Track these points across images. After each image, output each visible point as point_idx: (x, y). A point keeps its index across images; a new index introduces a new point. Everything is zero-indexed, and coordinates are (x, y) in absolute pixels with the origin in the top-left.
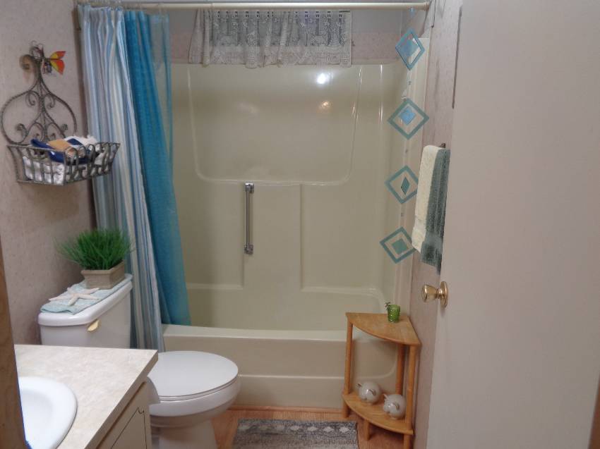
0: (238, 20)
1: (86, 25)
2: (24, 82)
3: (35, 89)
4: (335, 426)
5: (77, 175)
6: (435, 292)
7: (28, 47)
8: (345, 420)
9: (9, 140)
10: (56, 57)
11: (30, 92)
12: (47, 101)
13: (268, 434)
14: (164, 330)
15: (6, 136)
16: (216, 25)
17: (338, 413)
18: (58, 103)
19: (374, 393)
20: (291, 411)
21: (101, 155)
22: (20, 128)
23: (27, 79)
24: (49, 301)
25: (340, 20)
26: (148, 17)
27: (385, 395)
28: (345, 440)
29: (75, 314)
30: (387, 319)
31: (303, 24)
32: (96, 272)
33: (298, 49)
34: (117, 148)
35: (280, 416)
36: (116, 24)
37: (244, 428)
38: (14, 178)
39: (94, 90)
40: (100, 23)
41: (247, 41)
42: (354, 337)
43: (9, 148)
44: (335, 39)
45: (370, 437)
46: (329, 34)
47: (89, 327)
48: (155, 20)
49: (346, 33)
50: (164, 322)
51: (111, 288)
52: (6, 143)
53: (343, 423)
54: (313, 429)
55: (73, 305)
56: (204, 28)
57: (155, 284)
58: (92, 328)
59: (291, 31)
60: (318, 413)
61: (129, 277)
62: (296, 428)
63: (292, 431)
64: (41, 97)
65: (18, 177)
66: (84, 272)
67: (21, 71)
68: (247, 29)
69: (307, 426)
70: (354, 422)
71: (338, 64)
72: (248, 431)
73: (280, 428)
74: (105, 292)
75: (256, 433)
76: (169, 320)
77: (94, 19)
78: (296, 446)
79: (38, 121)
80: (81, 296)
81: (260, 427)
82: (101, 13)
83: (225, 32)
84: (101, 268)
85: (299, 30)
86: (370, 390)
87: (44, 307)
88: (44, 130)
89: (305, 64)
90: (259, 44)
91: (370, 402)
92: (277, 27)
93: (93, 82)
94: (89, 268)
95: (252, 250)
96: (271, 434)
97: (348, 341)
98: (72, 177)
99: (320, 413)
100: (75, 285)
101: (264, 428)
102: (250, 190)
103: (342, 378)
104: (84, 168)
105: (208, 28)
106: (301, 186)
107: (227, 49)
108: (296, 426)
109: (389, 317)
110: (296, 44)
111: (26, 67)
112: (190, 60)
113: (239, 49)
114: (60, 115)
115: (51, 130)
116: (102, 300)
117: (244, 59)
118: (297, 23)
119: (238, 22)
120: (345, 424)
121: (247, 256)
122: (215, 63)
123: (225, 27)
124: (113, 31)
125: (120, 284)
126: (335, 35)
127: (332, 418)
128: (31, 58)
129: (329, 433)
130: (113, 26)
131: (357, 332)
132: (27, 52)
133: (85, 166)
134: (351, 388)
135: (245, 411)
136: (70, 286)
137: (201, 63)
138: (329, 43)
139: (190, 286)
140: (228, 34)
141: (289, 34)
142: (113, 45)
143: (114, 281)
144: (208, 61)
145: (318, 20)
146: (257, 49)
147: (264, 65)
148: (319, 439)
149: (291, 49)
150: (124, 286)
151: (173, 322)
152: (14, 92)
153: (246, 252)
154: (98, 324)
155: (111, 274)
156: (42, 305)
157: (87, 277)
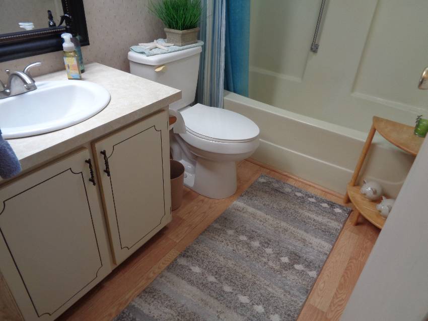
4: (332, 205)
8: (343, 204)
13: (276, 190)
14: (225, 95)
17: (340, 198)
19: (375, 192)
20: (302, 182)
24: (138, 45)
27: (384, 198)
28: (334, 217)
29: (148, 56)
30: (413, 131)
32: (173, 30)
35: (293, 183)
37: (262, 180)
42: (375, 140)
45: (357, 224)
47: (157, 68)
50: (227, 87)
51: (182, 46)
53: (340, 206)
54: (313, 200)
57: (223, 54)
58: (158, 70)
60: (324, 191)
61: (201, 43)
62: (299, 194)
63: (296, 196)
66: (166, 29)
69: (310, 197)
70: (350, 209)
72: (263, 183)
73: (288, 190)
74: (178, 48)
75: (268, 186)
76: (232, 89)
78: (292, 206)
80: (159, 46)
81: (273, 184)
84: (177, 29)
86: (372, 189)
87: (133, 47)
91: (369, 198)
94: (170, 27)
95: (317, 48)
96: (279, 191)
97: (366, 142)
99: (326, 192)
101: (276, 185)
103: (353, 172)
108: (300, 194)
109: (416, 130)
116: (171, 52)
120: (341, 207)
121: (312, 53)
125: (194, 45)
127: (333, 199)
129: (324, 208)
131: (378, 138)
134: (357, 182)
135: (268, 171)
136: (157, 39)
139: (251, 68)
143: (185, 41)
148: (313, 208)
150: (195, 48)
151: (235, 92)
153: (312, 49)
154: (163, 68)
155: (183, 35)
156: (132, 45)
157: (167, 34)
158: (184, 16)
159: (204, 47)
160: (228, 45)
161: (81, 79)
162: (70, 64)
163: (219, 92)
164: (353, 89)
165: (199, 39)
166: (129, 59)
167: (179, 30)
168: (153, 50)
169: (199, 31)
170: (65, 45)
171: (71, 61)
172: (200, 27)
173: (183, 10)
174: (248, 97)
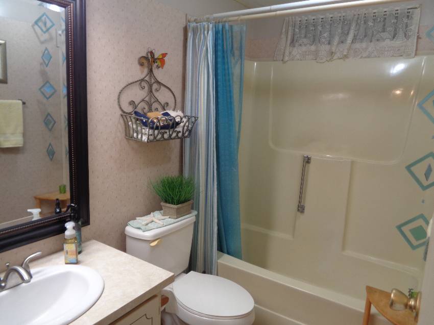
0: (314, 26)
1: (190, 35)
2: (139, 73)
3: (147, 79)
5: (160, 136)
6: (405, 301)
7: (146, 51)
9: (122, 110)
10: (161, 57)
11: (142, 80)
12: (155, 86)
14: (218, 258)
15: (120, 108)
16: (297, 30)
18: (162, 88)
21: (182, 124)
22: (132, 103)
23: (142, 72)
24: (136, 219)
25: (408, 17)
26: (231, 27)
29: (144, 231)
31: (370, 24)
32: (168, 205)
33: (364, 45)
34: (196, 120)
36: (208, 33)
38: (124, 135)
39: (190, 80)
40: (198, 34)
41: (319, 41)
43: (122, 115)
44: (401, 33)
46: (395, 30)
47: (152, 242)
48: (236, 28)
49: (412, 27)
50: (220, 249)
51: (177, 218)
52: (121, 112)
55: (147, 224)
56: (288, 33)
57: (216, 221)
58: (153, 244)
59: (358, 30)
61: (195, 213)
64: (151, 83)
65: (126, 135)
66: (162, 204)
67: (138, 67)
68: (321, 32)
71: (401, 56)
74: (173, 220)
76: (226, 251)
77: (195, 31)
79: (146, 99)
80: (155, 220)
82: (199, 26)
83: (303, 36)
84: (172, 204)
85: (366, 29)
87: (131, 222)
88: (150, 106)
89: (368, 57)
90: (329, 43)
92: (346, 28)
93: (190, 74)
94: (166, 201)
95: (304, 209)
98: (155, 138)
100: (156, 212)
102: (307, 160)
104: (166, 133)
105: (290, 33)
106: (353, 163)
107: (304, 48)
110: (362, 41)
111: (141, 64)
112: (275, 59)
113: (313, 48)
114: (163, 96)
115: (155, 105)
116: (166, 226)
117: (316, 56)
118: (365, 23)
119: (314, 27)
121: (299, 213)
122: (293, 60)
123: (303, 32)
124: (205, 38)
125: (188, 216)
126: (401, 30)
128: (146, 58)
130: (206, 35)
132: (144, 55)
133: (167, 131)
136: (153, 211)
137: (283, 60)
138: (394, 37)
139: (243, 226)
140: (305, 37)
141: (356, 33)
142: (204, 48)
143: (179, 214)
144: (286, 58)
145: (385, 19)
146: (327, 47)
147: (331, 60)
149: (357, 45)
150: (189, 219)
151: (228, 253)
152: (131, 81)
153: (298, 210)
154: (158, 242)
155: (178, 209)
156: (130, 221)
157: (163, 208)
158: (179, 194)
159: (197, 216)
160: (220, 211)
161: (77, 263)
162: (69, 250)
163: (212, 255)
164: (343, 248)
165: (192, 208)
166: (126, 233)
167: (174, 204)
168: (149, 225)
169: (193, 204)
170: (67, 233)
171: (70, 247)
172: (194, 200)
173: (179, 188)
174: (241, 259)
